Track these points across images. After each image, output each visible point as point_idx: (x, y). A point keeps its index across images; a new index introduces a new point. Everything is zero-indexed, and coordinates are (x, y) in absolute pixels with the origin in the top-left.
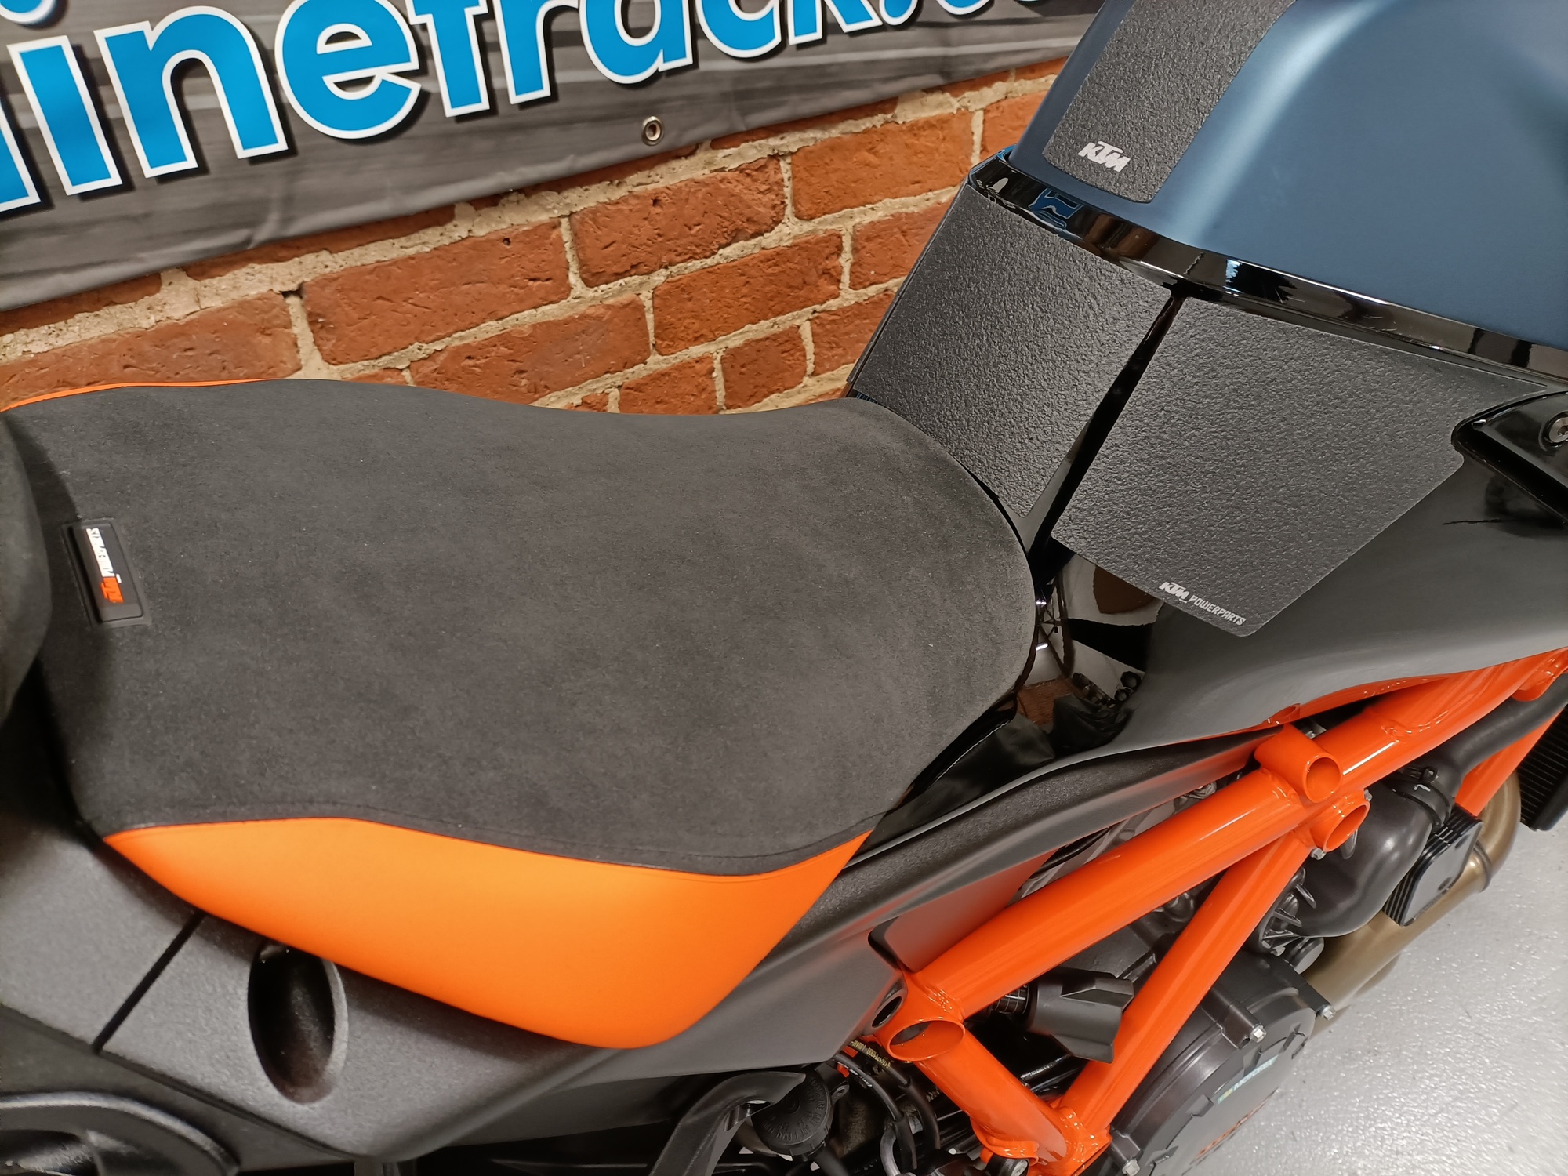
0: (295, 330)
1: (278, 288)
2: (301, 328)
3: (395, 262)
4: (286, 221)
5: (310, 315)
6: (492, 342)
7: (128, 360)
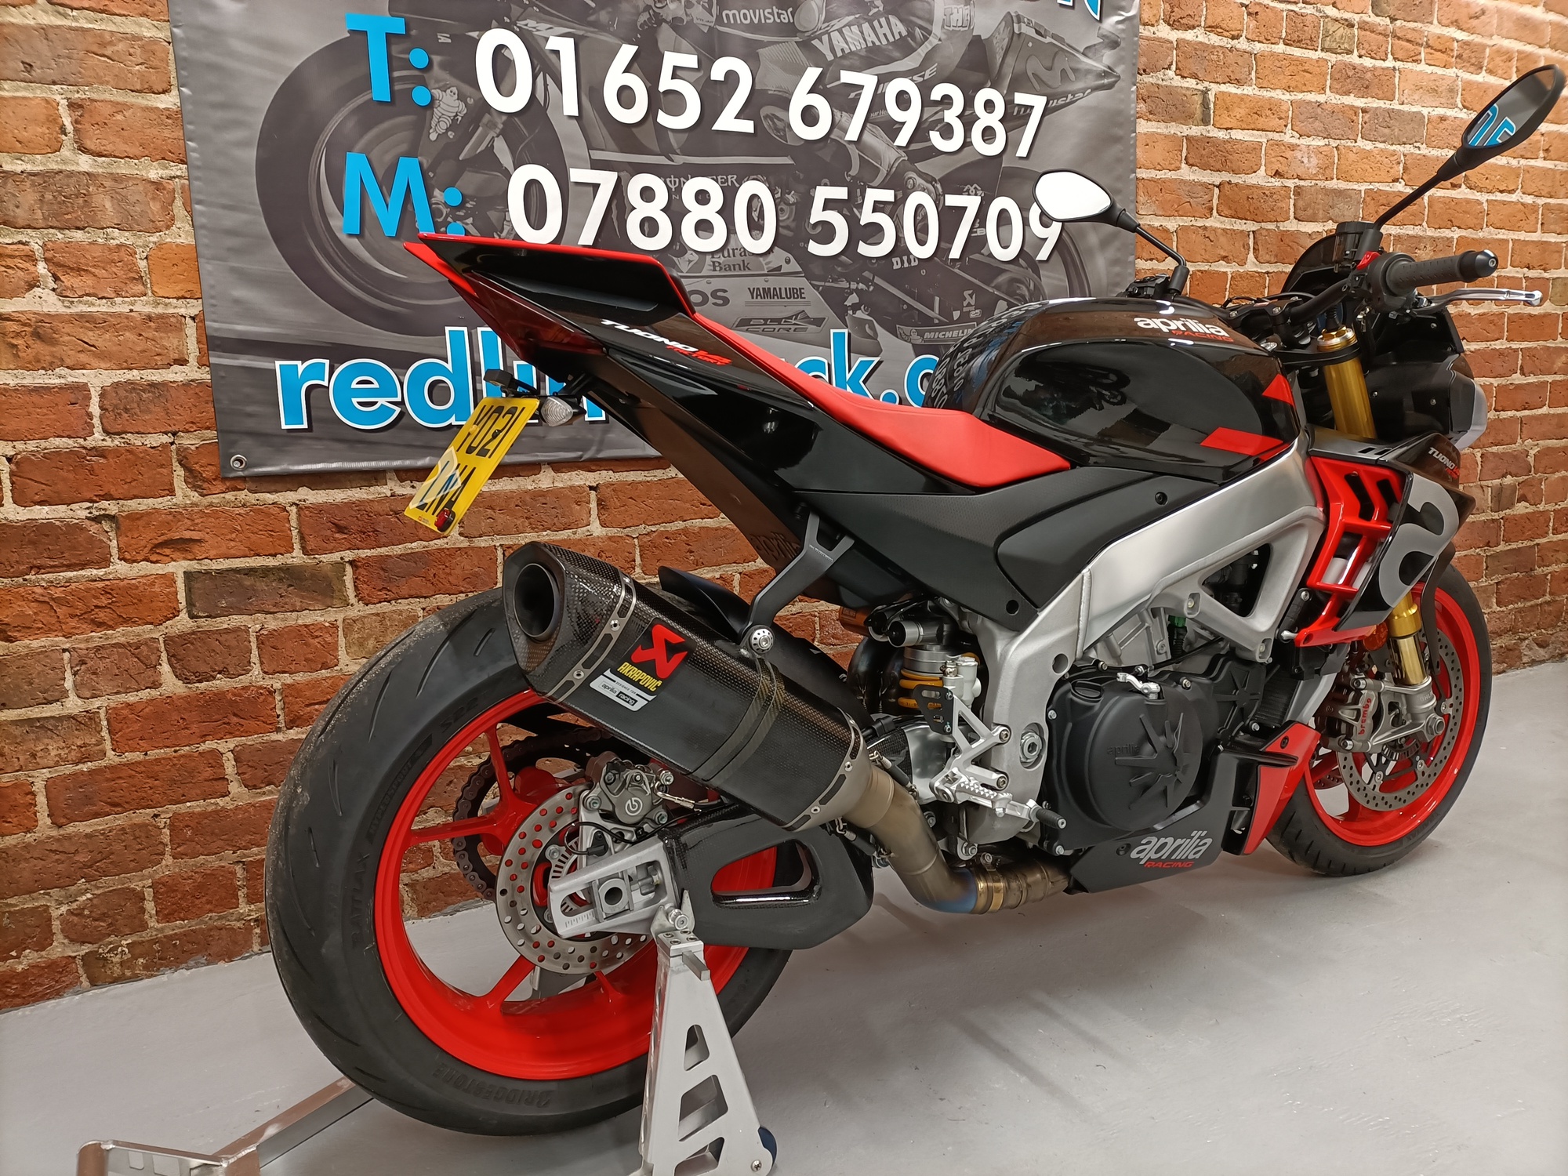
0: (591, 506)
1: (588, 484)
2: (593, 505)
3: (640, 482)
4: (599, 451)
5: (598, 500)
6: (678, 532)
7: (518, 502)
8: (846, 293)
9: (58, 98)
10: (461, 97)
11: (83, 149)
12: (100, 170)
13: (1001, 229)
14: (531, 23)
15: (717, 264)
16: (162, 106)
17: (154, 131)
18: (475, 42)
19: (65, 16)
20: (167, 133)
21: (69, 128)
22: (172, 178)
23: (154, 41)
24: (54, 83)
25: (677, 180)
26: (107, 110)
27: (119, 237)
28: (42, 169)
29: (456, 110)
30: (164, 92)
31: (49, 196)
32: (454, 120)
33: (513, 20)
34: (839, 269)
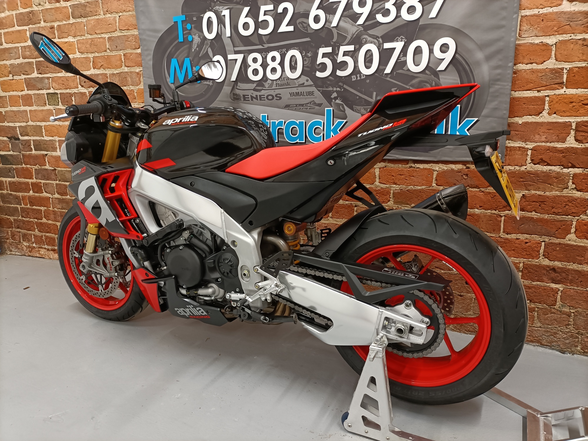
8: (331, 92)
9: (122, 54)
10: (199, 37)
11: (126, 66)
12: (129, 71)
13: (416, 56)
14: (217, 7)
15: (277, 84)
16: (138, 52)
17: (137, 59)
18: (203, 17)
19: (122, 32)
20: (139, 59)
21: (123, 61)
22: (141, 71)
23: (137, 35)
24: (121, 50)
25: (265, 54)
26: (129, 55)
27: (132, 88)
28: (119, 72)
29: (198, 41)
30: (138, 48)
31: (120, 79)
32: (198, 44)
33: (212, 7)
34: (329, 82)
